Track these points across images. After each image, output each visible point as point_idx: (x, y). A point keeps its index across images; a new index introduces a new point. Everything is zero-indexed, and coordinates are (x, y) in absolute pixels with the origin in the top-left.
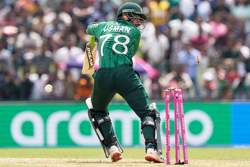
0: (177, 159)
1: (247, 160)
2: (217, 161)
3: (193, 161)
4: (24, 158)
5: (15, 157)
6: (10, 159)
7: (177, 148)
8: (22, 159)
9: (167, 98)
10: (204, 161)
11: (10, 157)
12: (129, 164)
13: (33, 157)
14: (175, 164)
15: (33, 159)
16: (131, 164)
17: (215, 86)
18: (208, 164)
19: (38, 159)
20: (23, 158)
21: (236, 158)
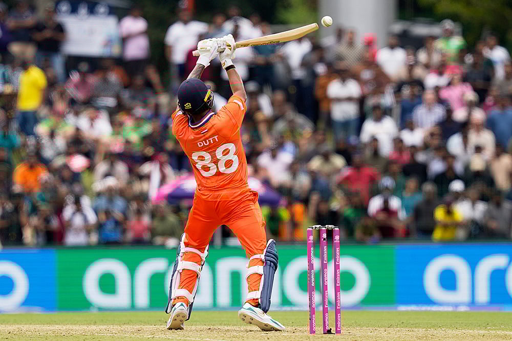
7: (325, 311)
9: (310, 240)
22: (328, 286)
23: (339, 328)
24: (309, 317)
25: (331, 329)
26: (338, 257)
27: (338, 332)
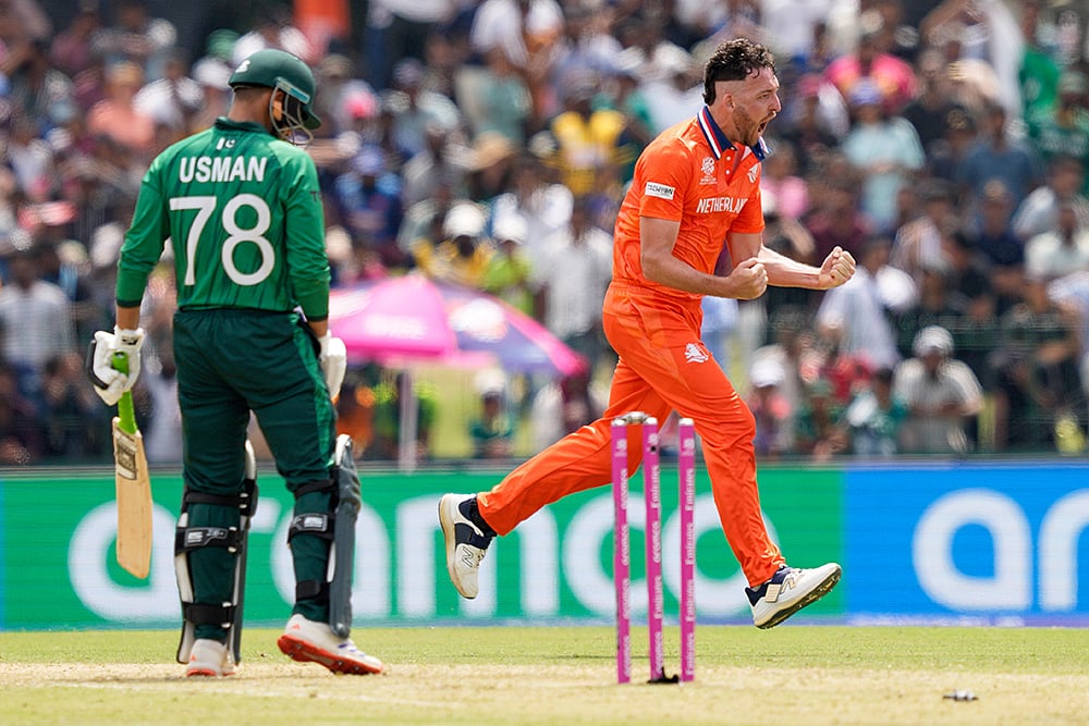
0: (653, 666)
1: (898, 666)
2: (794, 671)
3: (710, 671)
4: (115, 665)
5: (85, 660)
6: (67, 668)
7: (655, 627)
8: (108, 666)
10: (748, 670)
11: (68, 661)
12: (485, 683)
13: (147, 661)
14: (650, 682)
15: (148, 666)
16: (492, 682)
17: (785, 407)
18: (765, 683)
19: (165, 666)
20: (112, 662)
21: (862, 659)
24: (614, 642)
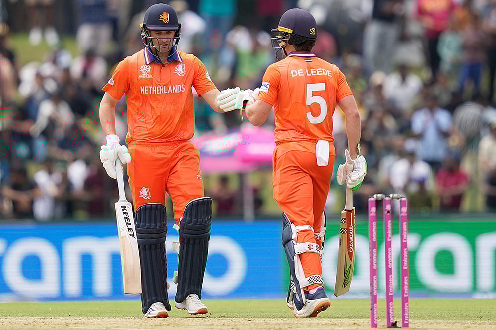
14: (388, 327)
22: (392, 269)
23: (407, 321)
25: (396, 322)
26: (405, 233)
27: (405, 325)
